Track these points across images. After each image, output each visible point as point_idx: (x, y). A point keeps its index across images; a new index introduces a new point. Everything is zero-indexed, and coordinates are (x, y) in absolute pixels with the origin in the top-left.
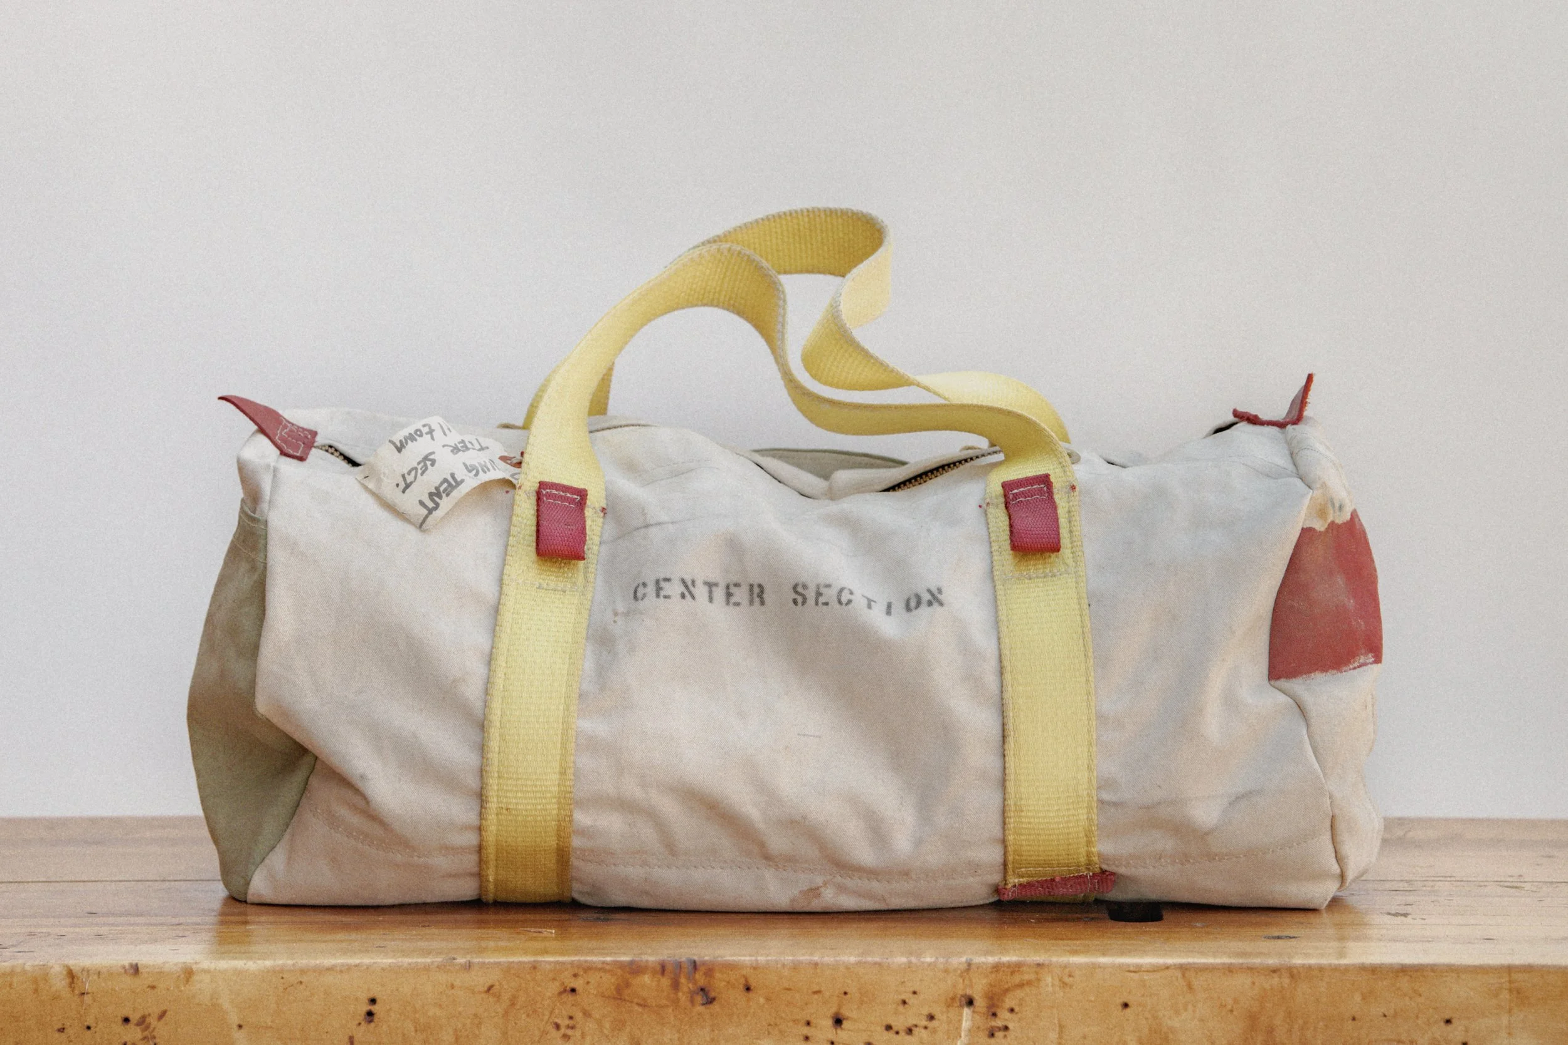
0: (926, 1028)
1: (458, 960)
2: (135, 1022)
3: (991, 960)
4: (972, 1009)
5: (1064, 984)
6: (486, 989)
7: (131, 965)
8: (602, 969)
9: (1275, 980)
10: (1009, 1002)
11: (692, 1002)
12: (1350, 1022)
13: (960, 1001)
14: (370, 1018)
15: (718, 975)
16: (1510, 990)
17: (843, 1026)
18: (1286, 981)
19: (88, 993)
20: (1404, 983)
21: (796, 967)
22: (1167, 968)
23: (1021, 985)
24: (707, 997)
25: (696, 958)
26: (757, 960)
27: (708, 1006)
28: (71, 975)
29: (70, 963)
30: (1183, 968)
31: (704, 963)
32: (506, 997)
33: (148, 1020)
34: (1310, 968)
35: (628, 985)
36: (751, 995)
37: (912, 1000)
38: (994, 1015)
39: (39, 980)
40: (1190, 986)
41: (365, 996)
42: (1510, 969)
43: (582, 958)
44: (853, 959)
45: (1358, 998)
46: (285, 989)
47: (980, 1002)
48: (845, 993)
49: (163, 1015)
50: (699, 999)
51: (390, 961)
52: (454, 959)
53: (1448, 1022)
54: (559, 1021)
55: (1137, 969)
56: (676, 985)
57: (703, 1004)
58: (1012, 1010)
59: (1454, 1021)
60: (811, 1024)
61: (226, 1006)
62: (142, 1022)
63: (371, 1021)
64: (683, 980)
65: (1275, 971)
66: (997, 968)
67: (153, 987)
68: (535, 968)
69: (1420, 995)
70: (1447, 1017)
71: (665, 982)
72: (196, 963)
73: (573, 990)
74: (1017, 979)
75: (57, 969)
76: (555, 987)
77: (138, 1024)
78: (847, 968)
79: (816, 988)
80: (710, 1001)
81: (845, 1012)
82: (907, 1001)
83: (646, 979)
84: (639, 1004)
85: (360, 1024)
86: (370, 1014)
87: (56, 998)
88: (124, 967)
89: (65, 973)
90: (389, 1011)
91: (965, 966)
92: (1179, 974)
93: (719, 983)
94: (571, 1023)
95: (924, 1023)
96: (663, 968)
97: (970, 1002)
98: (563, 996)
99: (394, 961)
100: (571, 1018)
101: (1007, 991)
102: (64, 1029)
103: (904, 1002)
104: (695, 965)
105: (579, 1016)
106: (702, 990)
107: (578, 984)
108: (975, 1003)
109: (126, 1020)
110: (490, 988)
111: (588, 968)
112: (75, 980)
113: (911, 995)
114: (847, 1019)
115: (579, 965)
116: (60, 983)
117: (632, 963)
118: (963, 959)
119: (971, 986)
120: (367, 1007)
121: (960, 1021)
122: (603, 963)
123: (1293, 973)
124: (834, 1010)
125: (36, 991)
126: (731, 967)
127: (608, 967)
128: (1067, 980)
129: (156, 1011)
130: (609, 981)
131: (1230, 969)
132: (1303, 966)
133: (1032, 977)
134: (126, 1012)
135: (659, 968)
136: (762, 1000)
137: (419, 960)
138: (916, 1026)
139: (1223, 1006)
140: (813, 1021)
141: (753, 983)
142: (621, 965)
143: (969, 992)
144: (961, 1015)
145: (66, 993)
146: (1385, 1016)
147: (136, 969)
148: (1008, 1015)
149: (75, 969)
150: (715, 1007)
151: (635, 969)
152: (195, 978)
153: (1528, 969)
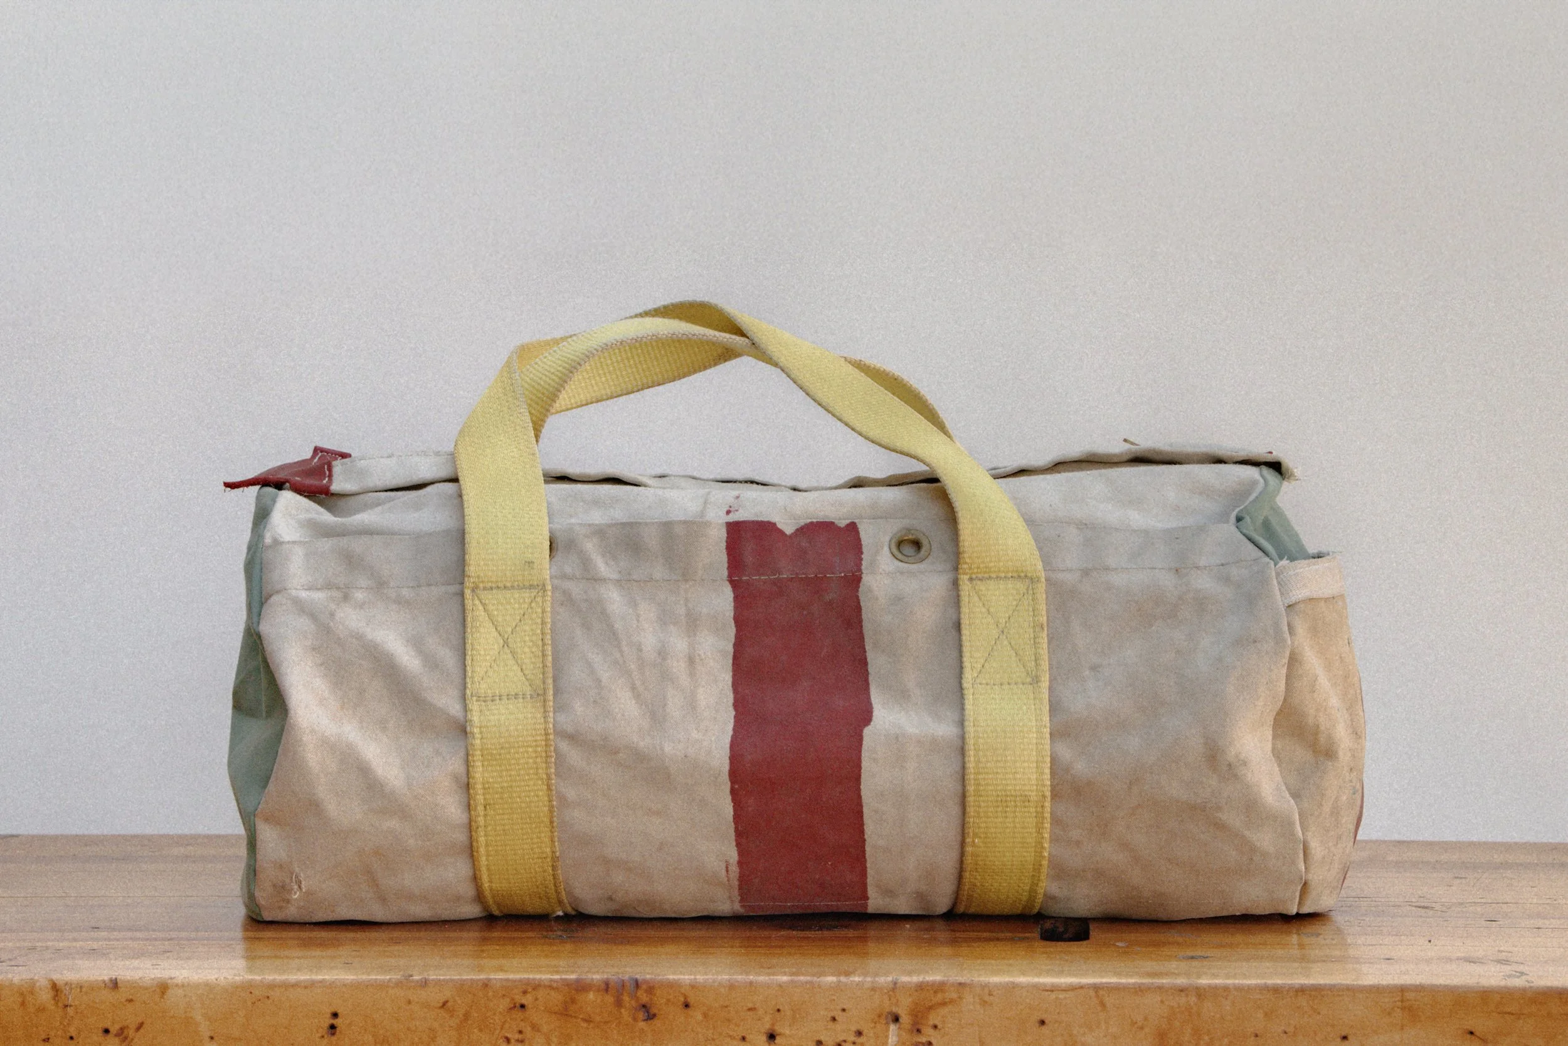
0: (854, 1043)
1: (414, 978)
2: (115, 1032)
3: (915, 979)
4: (898, 1026)
5: (984, 1003)
6: (441, 1005)
7: (111, 980)
8: (550, 986)
9: (1183, 1000)
10: (933, 1019)
11: (635, 1019)
12: (1253, 1038)
13: (886, 1018)
14: (333, 1031)
15: (658, 992)
16: (1403, 1009)
17: (776, 1041)
18: (1193, 999)
19: (71, 1006)
20: (1303, 1001)
21: (732, 987)
22: (1082, 987)
23: (944, 1004)
24: (648, 1013)
25: (638, 976)
26: (695, 979)
27: (649, 1022)
28: (55, 987)
29: (55, 977)
30: (1096, 988)
31: (646, 981)
32: (461, 1013)
33: (126, 1032)
34: (1215, 988)
35: (573, 1001)
36: (690, 1012)
37: (840, 1016)
38: (919, 1031)
39: (25, 994)
40: (1103, 1005)
41: (329, 1011)
42: (1403, 989)
43: (531, 976)
44: (785, 978)
45: (1260, 1015)
46: (254, 1003)
47: (905, 1019)
48: (779, 1010)
49: (140, 1026)
50: (641, 1015)
51: (352, 977)
52: (411, 976)
53: (1345, 1038)
54: (509, 1035)
55: (1053, 989)
56: (619, 1003)
57: (644, 1020)
58: (935, 1027)
59: (1349, 1037)
60: (747, 1040)
61: (199, 1018)
62: (121, 1033)
63: (333, 1034)
64: (626, 998)
65: (1182, 990)
66: (920, 987)
67: (131, 1001)
68: (487, 985)
69: (1319, 1013)
70: (1344, 1034)
71: (609, 999)
72: (171, 978)
73: (523, 1006)
74: (939, 997)
75: (43, 982)
76: (504, 1004)
77: (117, 1035)
78: (780, 986)
79: (750, 1005)
80: (650, 1017)
81: (778, 1029)
82: (837, 1018)
83: (591, 996)
84: (585, 1020)
85: (323, 1037)
86: (333, 1027)
87: (41, 1009)
88: (104, 981)
89: (49, 986)
90: (350, 1024)
91: (891, 986)
92: (1092, 993)
93: (659, 1002)
94: (520, 1037)
95: (852, 1038)
96: (606, 987)
97: (896, 1019)
98: (513, 1012)
99: (355, 977)
100: (520, 1032)
101: (930, 1008)
102: (48, 1039)
103: (834, 1019)
104: (637, 984)
105: (528, 1029)
106: (644, 1006)
107: (527, 1000)
108: (901, 1020)
109: (107, 1031)
110: (445, 1004)
111: (537, 986)
112: (59, 993)
113: (840, 1013)
114: (780, 1034)
115: (528, 982)
116: (45, 996)
117: (577, 981)
118: (890, 979)
119: (897, 1005)
120: (330, 1021)
121: (887, 1037)
122: (551, 980)
123: (1201, 993)
124: (768, 1026)
125: (23, 1004)
126: (672, 985)
127: (555, 985)
128: (987, 998)
129: (133, 1022)
130: (556, 998)
131: (1139, 990)
132: (1210, 986)
133: (954, 996)
134: (107, 1024)
135: (603, 986)
136: (700, 1017)
137: (379, 977)
138: (845, 1041)
139: (1134, 1023)
140: (748, 1037)
141: (691, 1000)
142: (567, 984)
143: (894, 1009)
144: (887, 1030)
145: (51, 1006)
146: (1286, 1033)
147: (115, 984)
148: (931, 1031)
149: (60, 983)
150: (656, 1022)
151: (581, 987)
152: (170, 992)
153: (1419, 989)
